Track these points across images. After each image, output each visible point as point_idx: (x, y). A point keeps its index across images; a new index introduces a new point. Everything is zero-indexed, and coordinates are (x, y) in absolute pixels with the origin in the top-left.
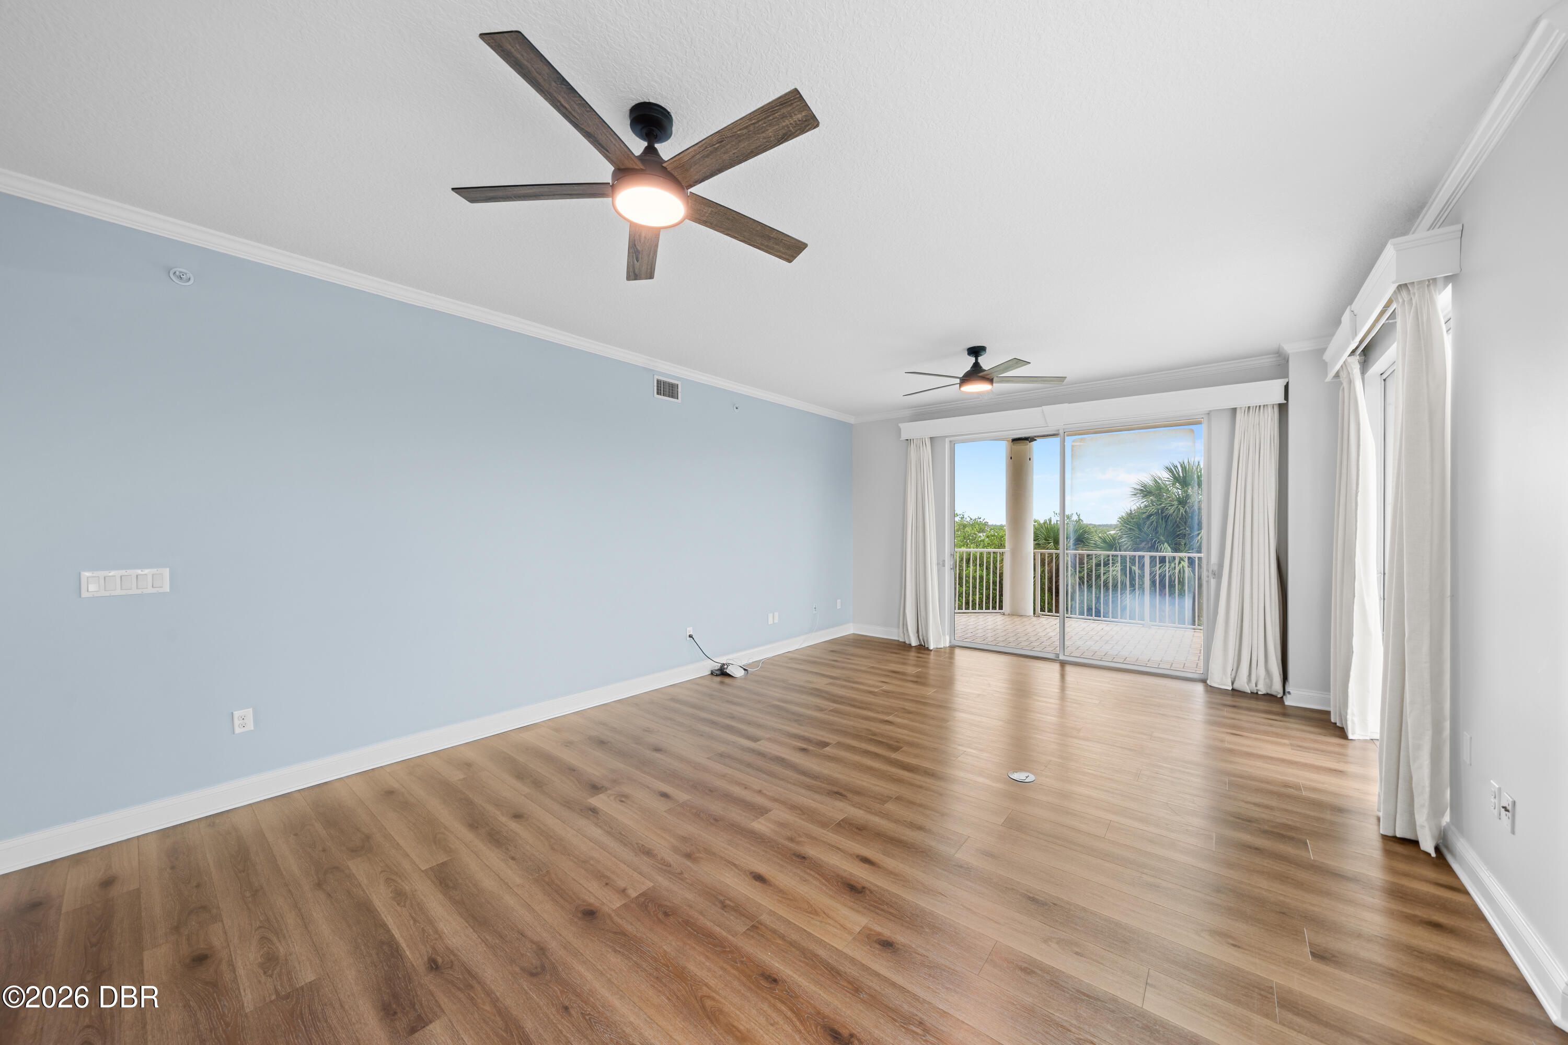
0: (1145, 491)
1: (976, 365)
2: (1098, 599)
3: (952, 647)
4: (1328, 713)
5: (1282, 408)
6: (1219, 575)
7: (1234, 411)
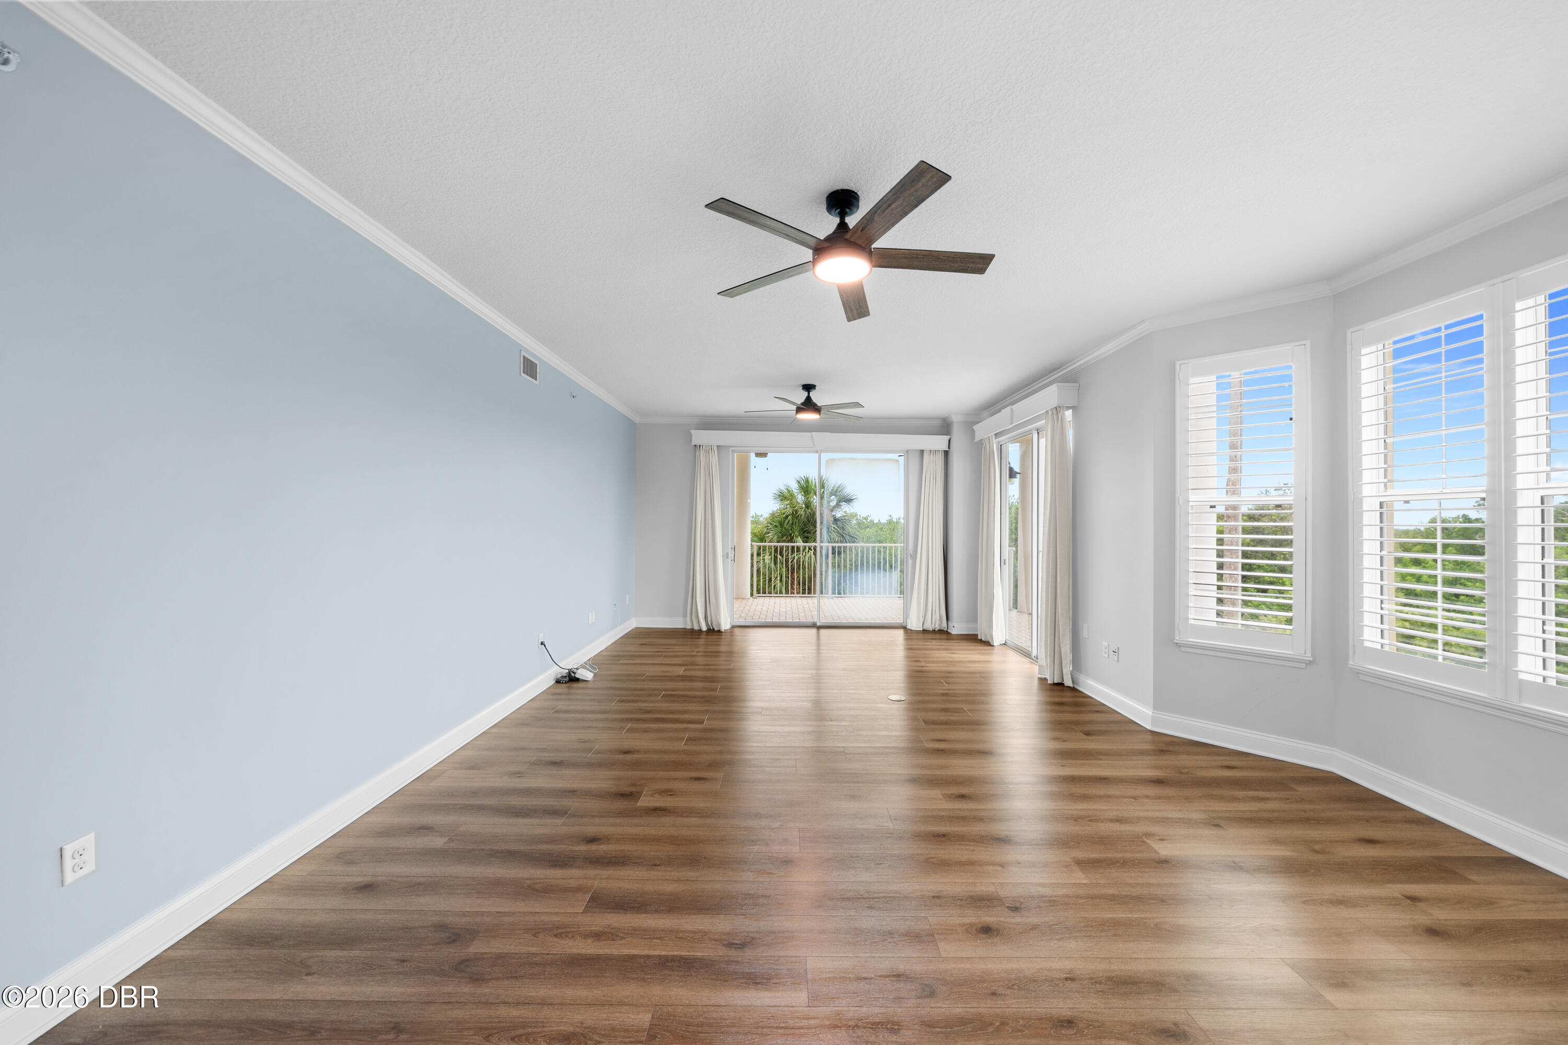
0: (783, 497)
1: (808, 399)
3: (733, 627)
4: (977, 635)
5: (946, 453)
6: (914, 557)
7: (922, 452)
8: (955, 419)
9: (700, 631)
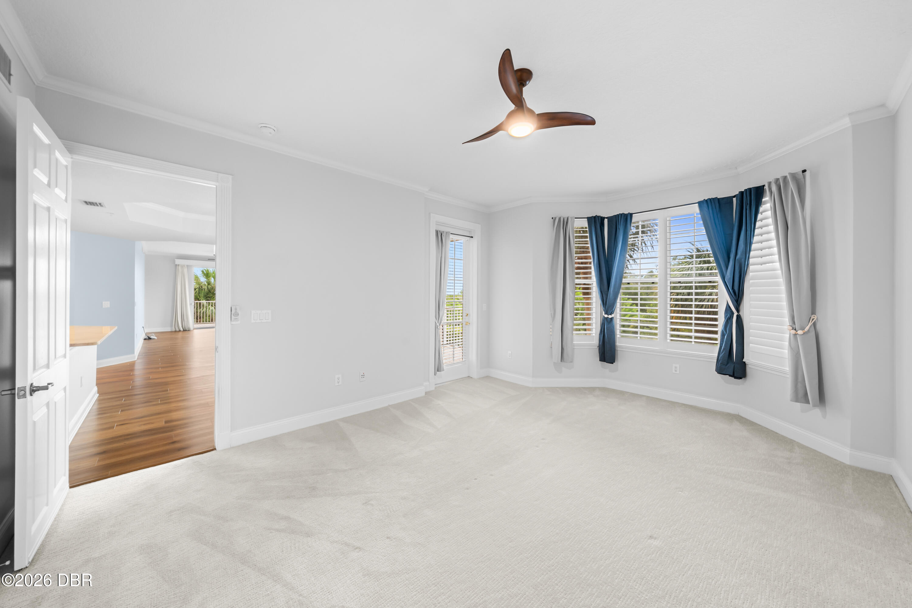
9: (180, 331)
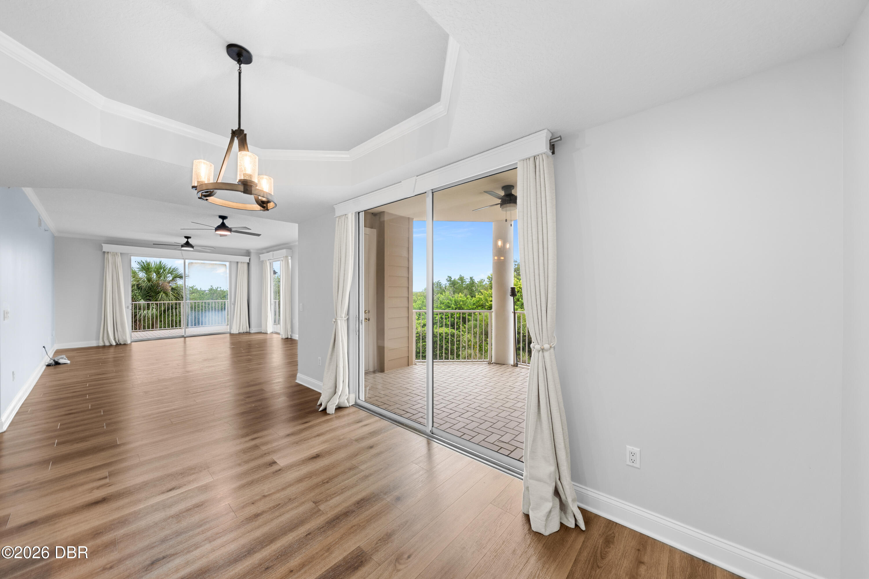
1: (187, 242)
2: (198, 314)
3: (131, 342)
4: (261, 332)
5: (248, 264)
6: (234, 304)
7: (238, 262)
8: (252, 251)
